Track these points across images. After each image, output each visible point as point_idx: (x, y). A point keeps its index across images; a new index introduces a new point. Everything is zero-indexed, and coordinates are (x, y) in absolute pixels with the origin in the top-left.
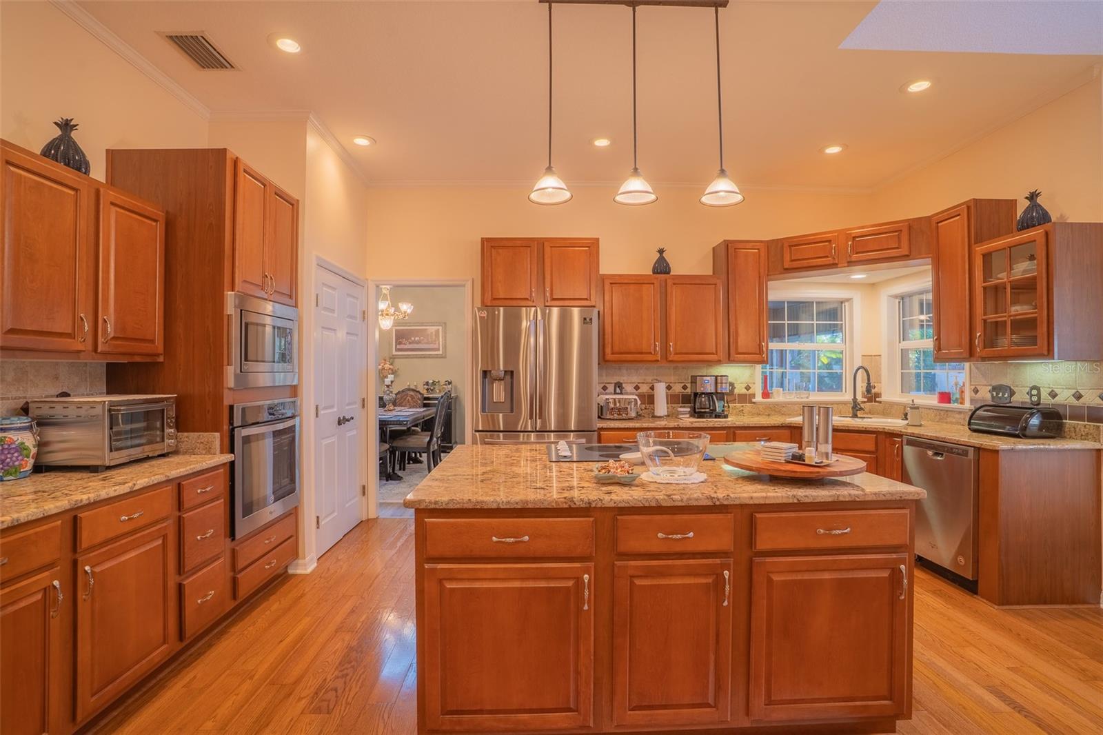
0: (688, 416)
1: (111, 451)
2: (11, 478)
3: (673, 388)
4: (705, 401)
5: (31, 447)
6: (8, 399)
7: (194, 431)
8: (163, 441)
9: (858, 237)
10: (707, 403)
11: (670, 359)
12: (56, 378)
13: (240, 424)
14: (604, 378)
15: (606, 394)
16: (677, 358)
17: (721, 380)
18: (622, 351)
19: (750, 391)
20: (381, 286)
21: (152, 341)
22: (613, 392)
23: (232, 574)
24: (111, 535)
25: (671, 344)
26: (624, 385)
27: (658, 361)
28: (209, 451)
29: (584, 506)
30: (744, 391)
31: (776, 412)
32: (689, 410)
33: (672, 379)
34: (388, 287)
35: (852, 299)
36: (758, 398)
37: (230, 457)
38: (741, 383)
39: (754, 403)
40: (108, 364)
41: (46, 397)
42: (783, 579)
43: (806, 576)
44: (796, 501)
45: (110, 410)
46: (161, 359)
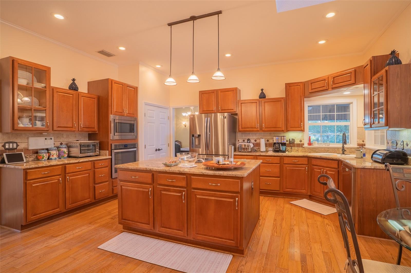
0: (272, 151)
1: (80, 153)
2: (62, 158)
3: (269, 141)
4: (278, 146)
5: (66, 152)
6: (64, 141)
7: (103, 150)
8: (95, 152)
9: (335, 77)
10: (278, 147)
11: (263, 130)
12: (76, 137)
13: (114, 149)
14: (244, 137)
15: (244, 143)
16: (266, 129)
17: (284, 138)
18: (245, 127)
19: (302, 143)
20: (190, 107)
21: (94, 128)
22: (247, 142)
23: (112, 187)
24: (74, 171)
25: (263, 124)
26: (251, 140)
27: (258, 131)
28: (106, 155)
29: (149, 170)
30: (300, 143)
31: (313, 151)
32: (272, 149)
33: (269, 138)
34: (193, 107)
35: (353, 102)
36: (306, 145)
37: (110, 157)
38: (298, 139)
39: (304, 147)
40: (88, 134)
41: (73, 141)
42: (200, 197)
43: (207, 197)
44: (202, 174)
45: (80, 144)
46: (97, 132)
